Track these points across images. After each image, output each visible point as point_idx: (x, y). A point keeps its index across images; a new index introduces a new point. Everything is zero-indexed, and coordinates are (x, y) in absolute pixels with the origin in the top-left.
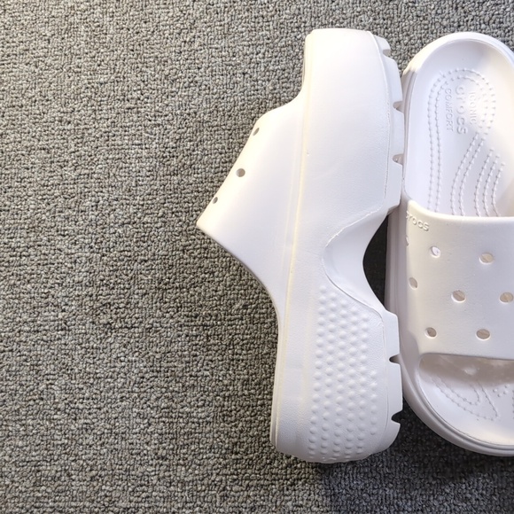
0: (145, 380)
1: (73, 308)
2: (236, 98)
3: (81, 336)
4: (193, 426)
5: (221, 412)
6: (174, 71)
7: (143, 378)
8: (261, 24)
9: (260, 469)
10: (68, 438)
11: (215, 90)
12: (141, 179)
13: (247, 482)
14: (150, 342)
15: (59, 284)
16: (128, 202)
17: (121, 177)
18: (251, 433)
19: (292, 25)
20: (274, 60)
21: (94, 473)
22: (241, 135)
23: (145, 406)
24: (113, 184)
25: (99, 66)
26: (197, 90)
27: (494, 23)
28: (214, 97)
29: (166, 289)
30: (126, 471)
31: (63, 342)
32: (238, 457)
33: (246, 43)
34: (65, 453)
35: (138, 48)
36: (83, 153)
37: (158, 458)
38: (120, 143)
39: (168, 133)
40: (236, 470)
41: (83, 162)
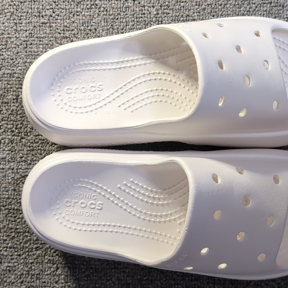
2: (127, 19)
3: (5, 200)
11: (111, 12)
23: (54, 254)
26: (97, 11)
28: (111, 17)
36: (7, 56)
38: (36, 50)
41: (7, 64)
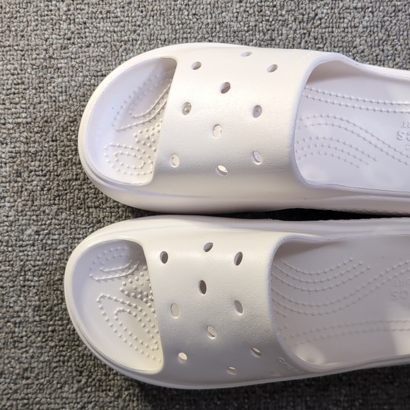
2: (29, 18)
5: (12, 338)
9: (50, 394)
11: (7, 10)
13: (38, 406)
18: (42, 359)
22: (34, 57)
28: (7, 16)
32: (29, 381)
40: (27, 394)
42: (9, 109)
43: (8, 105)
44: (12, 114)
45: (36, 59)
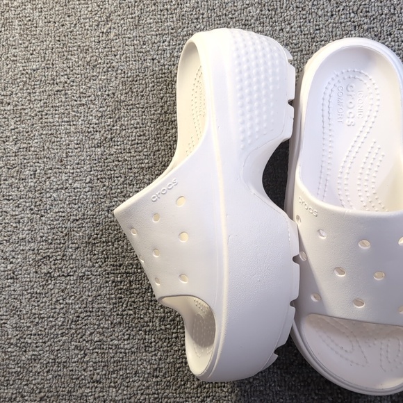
0: (80, 319)
1: (19, 260)
2: (147, 81)
3: (27, 283)
4: (121, 356)
5: (143, 343)
6: (94, 58)
7: (78, 317)
8: (166, 16)
9: (176, 390)
10: (20, 367)
11: (129, 74)
12: (70, 151)
13: (166, 400)
14: (83, 288)
15: (6, 241)
16: (60, 170)
17: (54, 149)
18: (168, 361)
19: (192, 16)
20: (177, 47)
21: (42, 394)
22: (152, 112)
23: (81, 340)
24: (47, 156)
25: (32, 54)
26: (115, 74)
27: (361, 12)
28: (129, 80)
29: (95, 243)
30: (68, 392)
31: (12, 289)
32: (158, 379)
33: (153, 33)
34: (19, 379)
35: (63, 38)
36: (22, 129)
37: (94, 382)
38: (51, 120)
39: (92, 111)
40: (157, 390)
41: (22, 138)
42: (134, 156)
43: (133, 154)
44: (137, 160)
45: (154, 114)
